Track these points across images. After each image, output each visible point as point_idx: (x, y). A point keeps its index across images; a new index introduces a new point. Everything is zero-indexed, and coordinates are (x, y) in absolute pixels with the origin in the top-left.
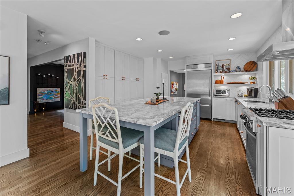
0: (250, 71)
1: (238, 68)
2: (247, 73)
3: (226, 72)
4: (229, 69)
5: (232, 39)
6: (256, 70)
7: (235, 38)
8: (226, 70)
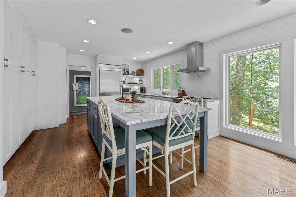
0: (140, 75)
1: (133, 72)
2: (138, 76)
3: (127, 75)
4: (128, 72)
5: (148, 53)
6: (143, 75)
7: (149, 53)
8: (127, 73)
